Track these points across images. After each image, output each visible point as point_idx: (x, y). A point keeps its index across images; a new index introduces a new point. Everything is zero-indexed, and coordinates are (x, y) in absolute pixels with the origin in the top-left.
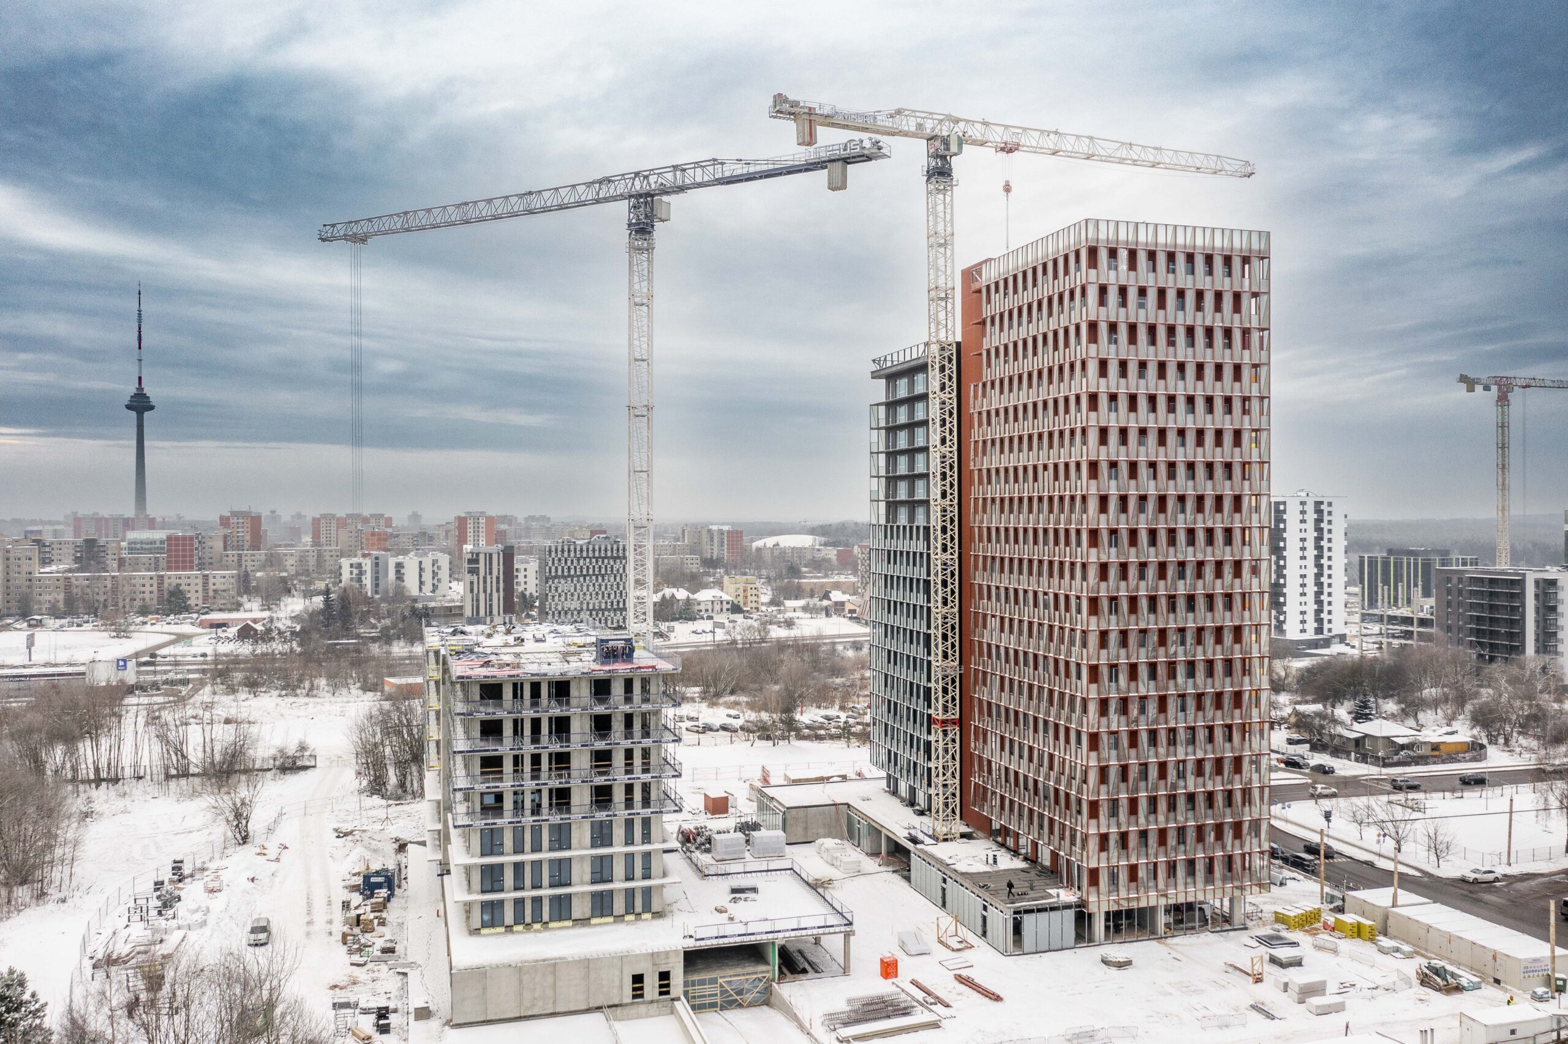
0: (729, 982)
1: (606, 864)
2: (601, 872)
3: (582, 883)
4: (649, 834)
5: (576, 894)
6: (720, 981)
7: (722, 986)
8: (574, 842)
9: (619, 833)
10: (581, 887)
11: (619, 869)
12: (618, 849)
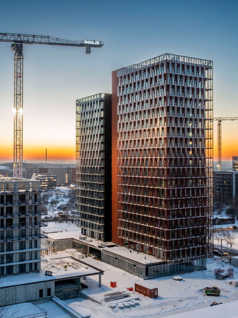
0: (66, 291)
1: (24, 255)
2: (22, 258)
3: (16, 262)
4: (37, 245)
5: (14, 265)
6: (64, 291)
7: (64, 293)
8: (14, 248)
9: (28, 245)
10: (16, 263)
11: (28, 257)
12: (27, 250)
